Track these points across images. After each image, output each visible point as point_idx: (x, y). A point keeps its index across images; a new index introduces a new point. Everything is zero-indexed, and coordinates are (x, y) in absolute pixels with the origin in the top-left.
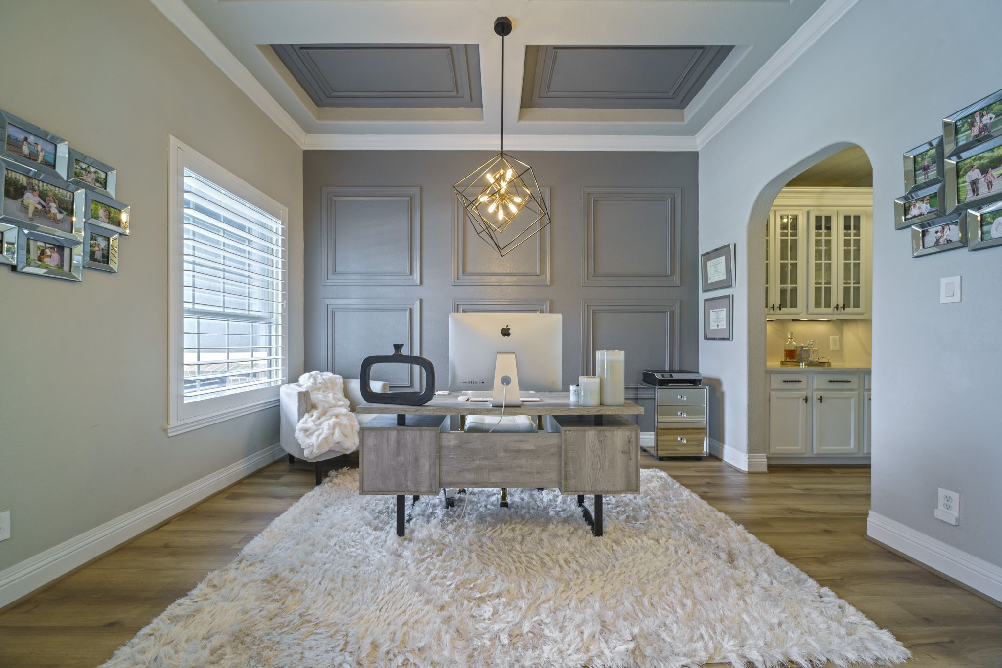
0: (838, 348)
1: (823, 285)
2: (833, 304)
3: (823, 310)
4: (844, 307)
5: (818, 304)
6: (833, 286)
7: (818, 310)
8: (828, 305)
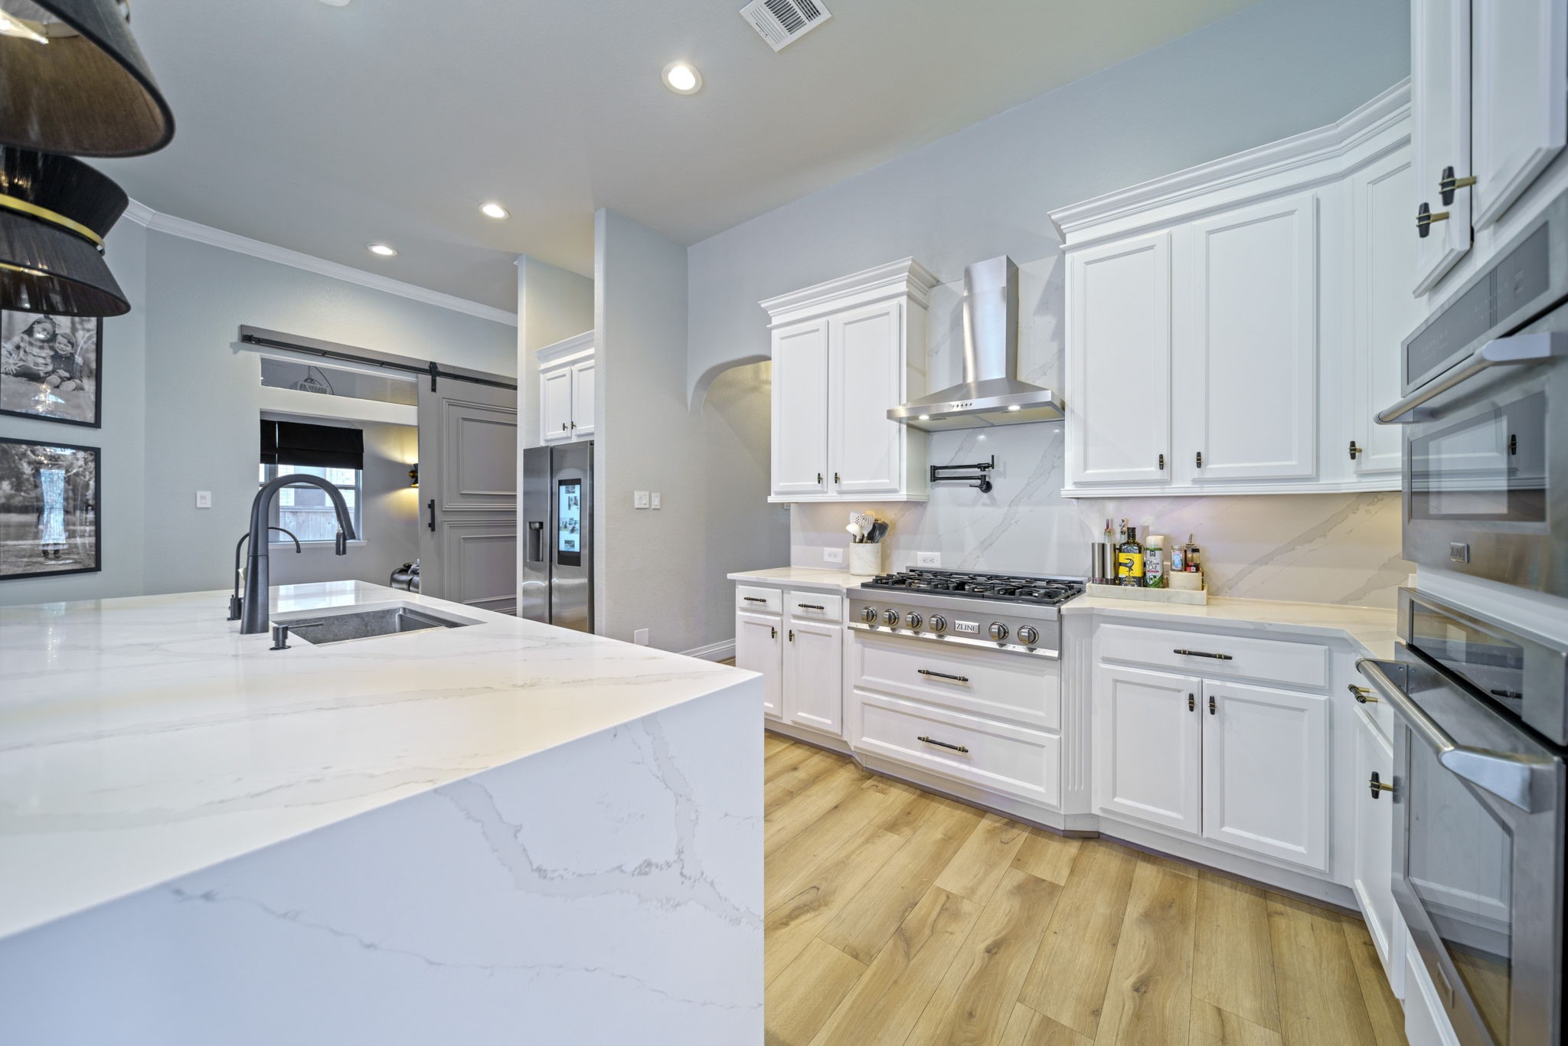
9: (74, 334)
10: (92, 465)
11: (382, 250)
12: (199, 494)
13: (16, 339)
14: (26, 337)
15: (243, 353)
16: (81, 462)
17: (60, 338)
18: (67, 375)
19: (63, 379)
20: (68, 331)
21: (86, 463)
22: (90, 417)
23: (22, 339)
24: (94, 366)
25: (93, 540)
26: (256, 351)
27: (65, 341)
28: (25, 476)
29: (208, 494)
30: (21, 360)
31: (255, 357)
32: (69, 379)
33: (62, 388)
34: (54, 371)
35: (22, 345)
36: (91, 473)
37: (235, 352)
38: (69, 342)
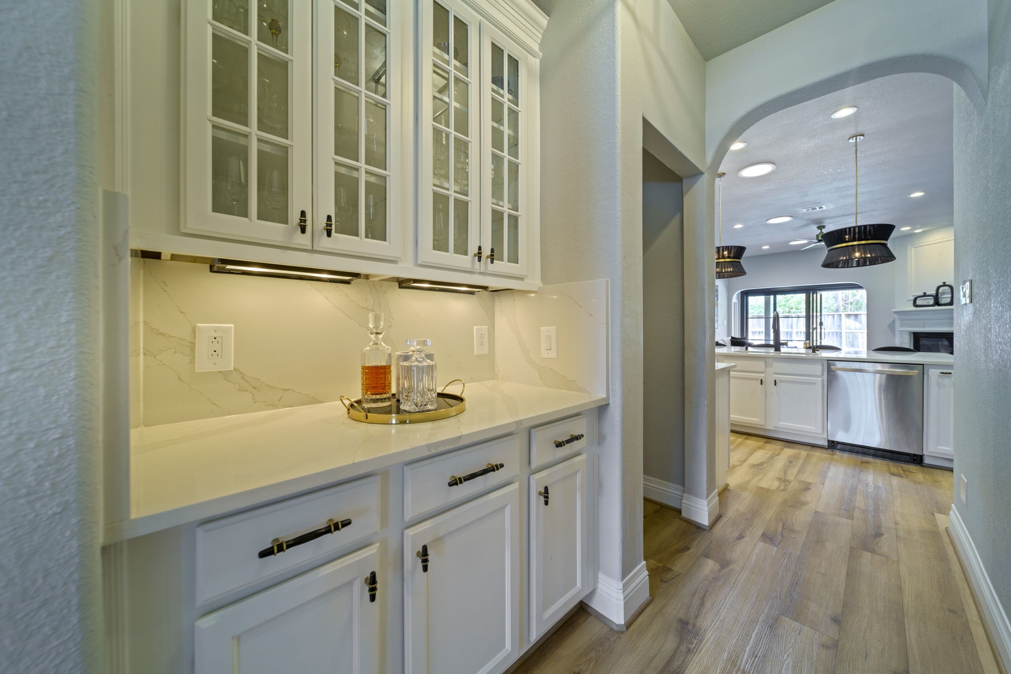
0: (485, 350)
1: (452, 195)
2: (473, 249)
3: (450, 258)
4: (492, 257)
5: (440, 244)
6: (472, 199)
7: (440, 257)
8: (461, 249)
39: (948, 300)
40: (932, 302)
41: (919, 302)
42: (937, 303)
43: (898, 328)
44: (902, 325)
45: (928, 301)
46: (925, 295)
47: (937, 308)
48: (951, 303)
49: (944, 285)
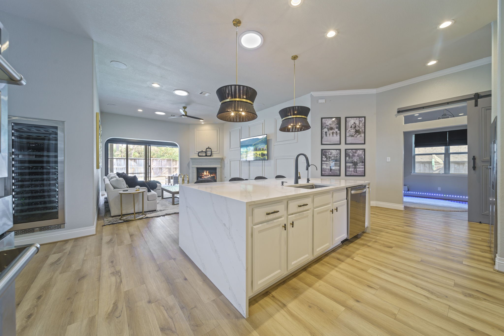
9: (359, 125)
10: (363, 153)
11: (432, 63)
12: (387, 158)
13: (349, 129)
14: (351, 128)
15: (398, 116)
16: (361, 152)
17: (357, 127)
18: (358, 134)
19: (357, 135)
20: (358, 125)
21: (362, 152)
22: (363, 142)
23: (350, 129)
24: (364, 131)
25: (363, 169)
26: (402, 114)
27: (358, 127)
28: (351, 156)
29: (389, 158)
30: (350, 133)
31: (402, 117)
32: (358, 135)
33: (357, 137)
34: (356, 134)
35: (350, 130)
36: (363, 154)
37: (396, 117)
38: (359, 127)
39: (210, 154)
40: (204, 155)
41: (200, 154)
42: (206, 156)
43: (191, 165)
44: (193, 164)
45: (202, 154)
46: (202, 152)
47: (206, 157)
48: (210, 156)
49: (209, 148)
